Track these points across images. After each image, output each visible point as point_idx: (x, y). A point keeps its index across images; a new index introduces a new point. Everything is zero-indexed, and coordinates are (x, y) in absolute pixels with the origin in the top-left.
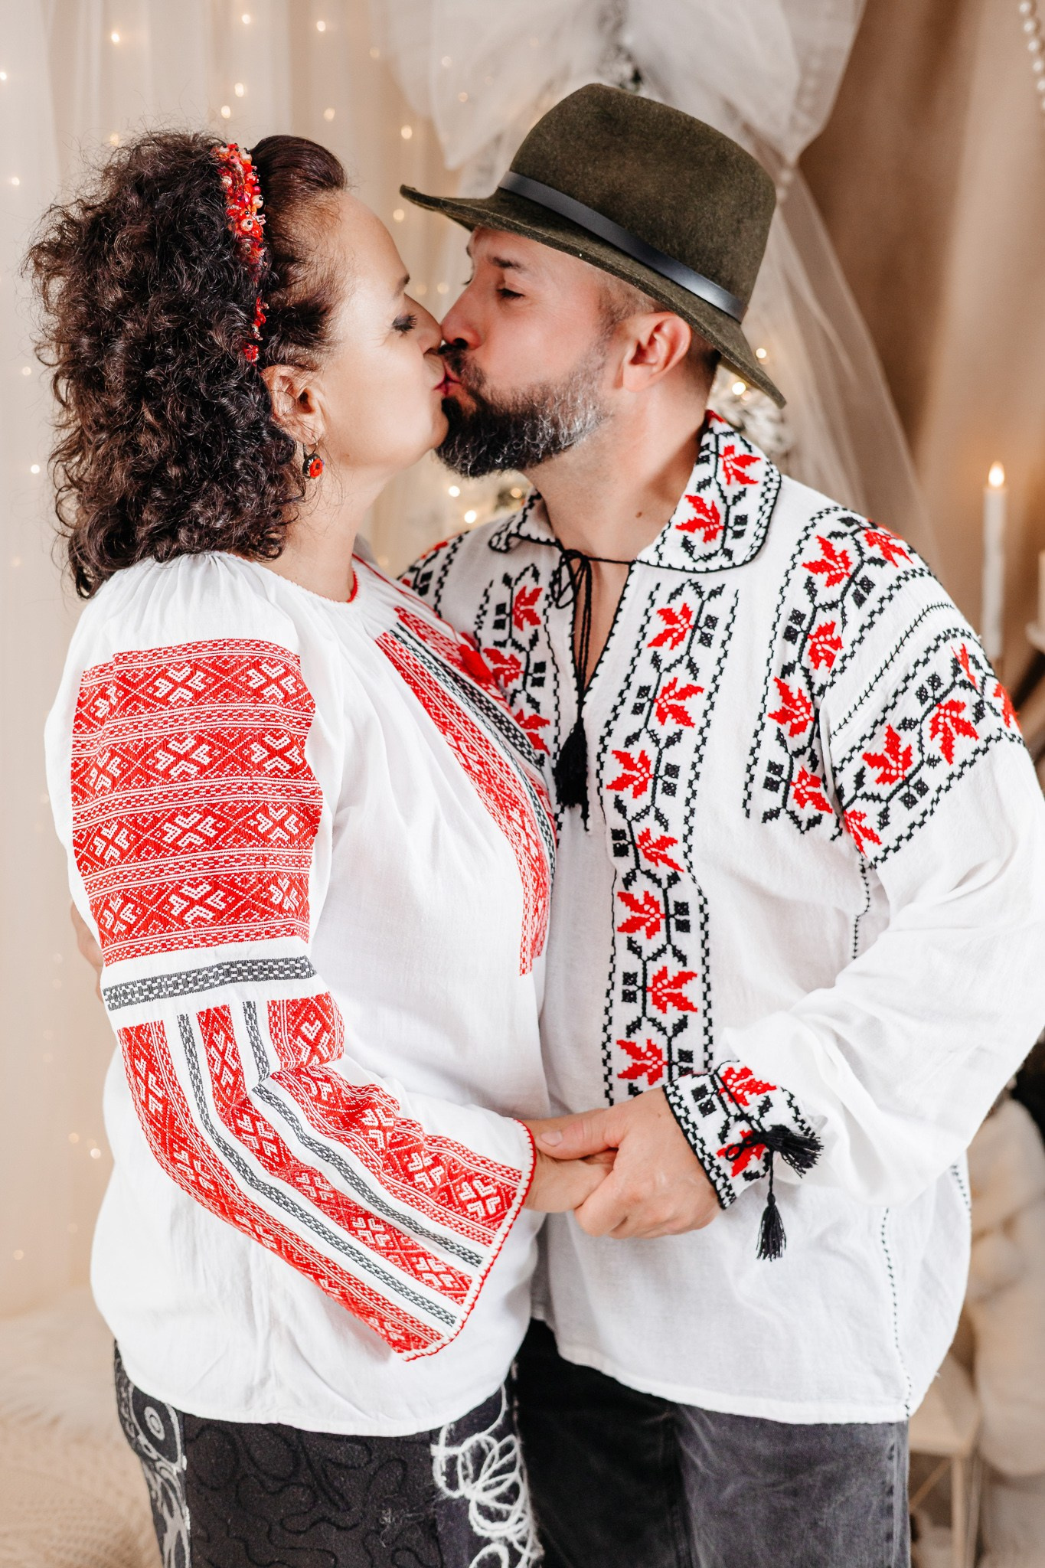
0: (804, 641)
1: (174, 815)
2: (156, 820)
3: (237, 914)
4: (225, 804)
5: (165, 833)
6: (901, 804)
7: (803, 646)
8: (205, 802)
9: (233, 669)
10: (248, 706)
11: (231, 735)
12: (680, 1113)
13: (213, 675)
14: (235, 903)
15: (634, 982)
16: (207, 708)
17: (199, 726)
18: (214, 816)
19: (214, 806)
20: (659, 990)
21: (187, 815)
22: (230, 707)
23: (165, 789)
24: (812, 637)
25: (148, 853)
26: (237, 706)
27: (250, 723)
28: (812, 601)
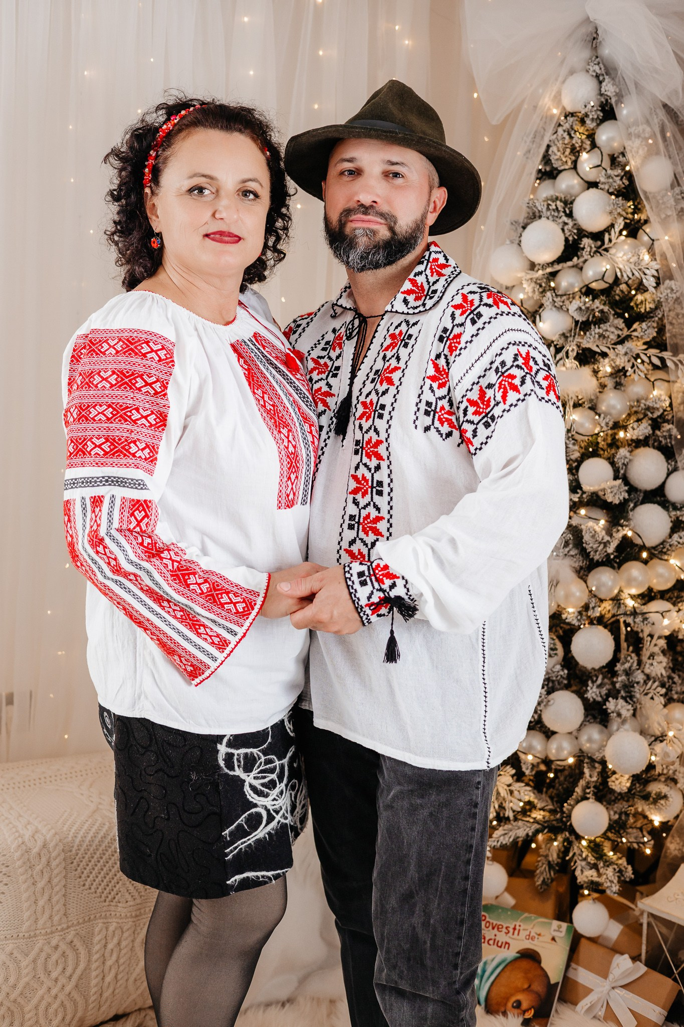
0: (447, 341)
1: (96, 405)
2: (89, 406)
3: (113, 454)
4: (118, 403)
5: (90, 413)
6: (483, 426)
7: (445, 344)
8: (110, 401)
9: (135, 343)
10: (139, 360)
11: (128, 372)
12: (350, 583)
13: (126, 344)
14: (114, 449)
15: (354, 520)
16: (120, 358)
17: (115, 366)
18: (113, 408)
19: (113, 403)
20: (366, 524)
21: (101, 406)
22: (130, 359)
23: (95, 392)
24: (450, 340)
25: (83, 421)
26: (134, 360)
27: (138, 369)
28: (453, 322)
